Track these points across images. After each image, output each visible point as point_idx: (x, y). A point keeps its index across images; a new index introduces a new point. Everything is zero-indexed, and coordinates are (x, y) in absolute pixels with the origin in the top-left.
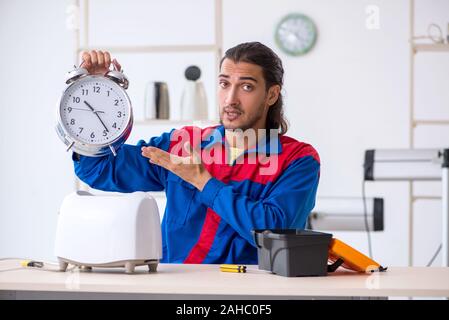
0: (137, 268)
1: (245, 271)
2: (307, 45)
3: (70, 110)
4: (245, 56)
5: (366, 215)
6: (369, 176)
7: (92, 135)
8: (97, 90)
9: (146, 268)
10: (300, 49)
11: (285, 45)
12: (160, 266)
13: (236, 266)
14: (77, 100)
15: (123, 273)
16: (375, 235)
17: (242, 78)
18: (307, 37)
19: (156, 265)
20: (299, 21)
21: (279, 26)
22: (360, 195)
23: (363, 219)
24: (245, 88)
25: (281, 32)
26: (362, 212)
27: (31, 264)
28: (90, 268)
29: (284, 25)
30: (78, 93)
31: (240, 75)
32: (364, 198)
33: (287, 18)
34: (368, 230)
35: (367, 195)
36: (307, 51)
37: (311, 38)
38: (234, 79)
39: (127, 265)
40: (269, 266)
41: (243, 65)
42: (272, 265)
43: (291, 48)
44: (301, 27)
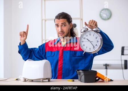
0: (44, 80)
1: (74, 81)
2: (109, 17)
3: (83, 42)
4: (61, 17)
5: (122, 65)
6: (123, 54)
7: (90, 49)
8: (90, 35)
9: (47, 80)
10: (107, 18)
11: (103, 17)
12: (51, 80)
13: (71, 80)
14: (85, 38)
15: (40, 82)
16: (125, 70)
17: (62, 24)
18: (109, 15)
19: (50, 80)
20: (106, 11)
21: (101, 12)
22: (120, 59)
23: (121, 66)
24: (63, 26)
25: (101, 14)
26: (121, 64)
27: (17, 80)
28: (33, 80)
29: (102, 12)
30: (85, 36)
31: (61, 23)
32: (121, 60)
33: (103, 10)
34: (122, 69)
35: (122, 59)
36: (109, 19)
37: (110, 15)
38: (60, 24)
39: (41, 80)
40: (80, 80)
41: (61, 20)
42: (81, 80)
43: (104, 18)
44: (107, 12)
